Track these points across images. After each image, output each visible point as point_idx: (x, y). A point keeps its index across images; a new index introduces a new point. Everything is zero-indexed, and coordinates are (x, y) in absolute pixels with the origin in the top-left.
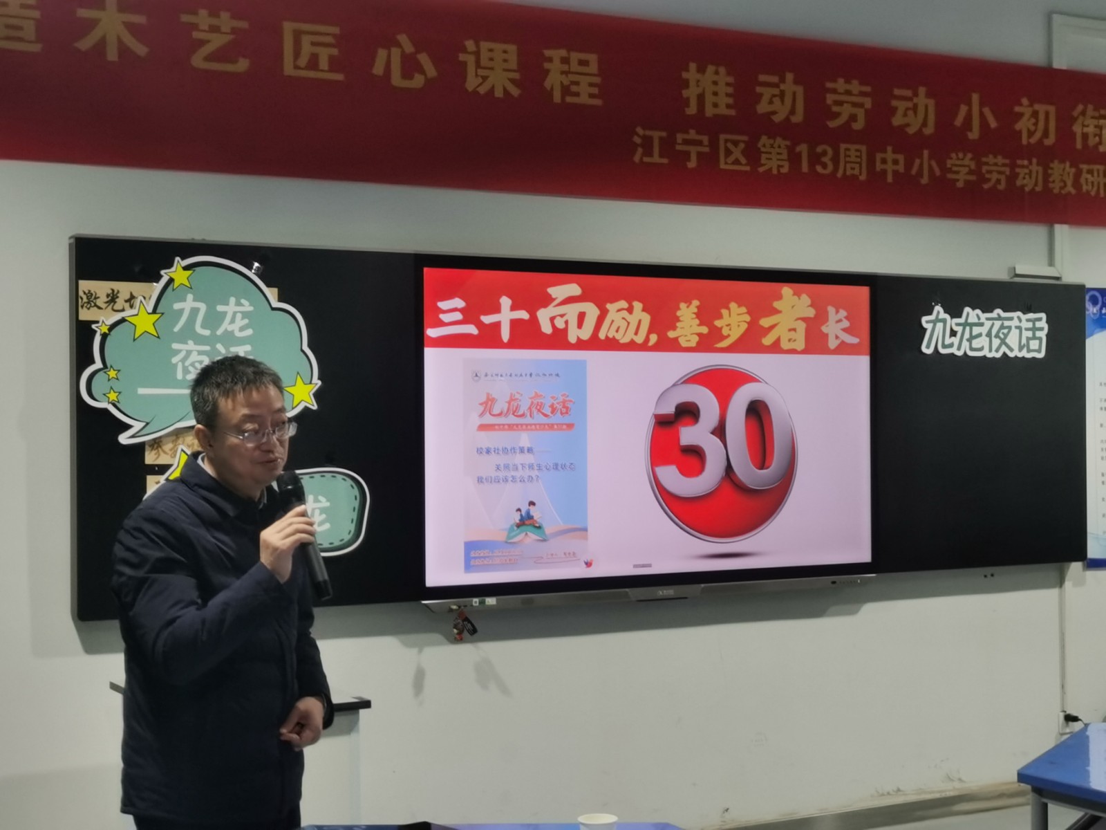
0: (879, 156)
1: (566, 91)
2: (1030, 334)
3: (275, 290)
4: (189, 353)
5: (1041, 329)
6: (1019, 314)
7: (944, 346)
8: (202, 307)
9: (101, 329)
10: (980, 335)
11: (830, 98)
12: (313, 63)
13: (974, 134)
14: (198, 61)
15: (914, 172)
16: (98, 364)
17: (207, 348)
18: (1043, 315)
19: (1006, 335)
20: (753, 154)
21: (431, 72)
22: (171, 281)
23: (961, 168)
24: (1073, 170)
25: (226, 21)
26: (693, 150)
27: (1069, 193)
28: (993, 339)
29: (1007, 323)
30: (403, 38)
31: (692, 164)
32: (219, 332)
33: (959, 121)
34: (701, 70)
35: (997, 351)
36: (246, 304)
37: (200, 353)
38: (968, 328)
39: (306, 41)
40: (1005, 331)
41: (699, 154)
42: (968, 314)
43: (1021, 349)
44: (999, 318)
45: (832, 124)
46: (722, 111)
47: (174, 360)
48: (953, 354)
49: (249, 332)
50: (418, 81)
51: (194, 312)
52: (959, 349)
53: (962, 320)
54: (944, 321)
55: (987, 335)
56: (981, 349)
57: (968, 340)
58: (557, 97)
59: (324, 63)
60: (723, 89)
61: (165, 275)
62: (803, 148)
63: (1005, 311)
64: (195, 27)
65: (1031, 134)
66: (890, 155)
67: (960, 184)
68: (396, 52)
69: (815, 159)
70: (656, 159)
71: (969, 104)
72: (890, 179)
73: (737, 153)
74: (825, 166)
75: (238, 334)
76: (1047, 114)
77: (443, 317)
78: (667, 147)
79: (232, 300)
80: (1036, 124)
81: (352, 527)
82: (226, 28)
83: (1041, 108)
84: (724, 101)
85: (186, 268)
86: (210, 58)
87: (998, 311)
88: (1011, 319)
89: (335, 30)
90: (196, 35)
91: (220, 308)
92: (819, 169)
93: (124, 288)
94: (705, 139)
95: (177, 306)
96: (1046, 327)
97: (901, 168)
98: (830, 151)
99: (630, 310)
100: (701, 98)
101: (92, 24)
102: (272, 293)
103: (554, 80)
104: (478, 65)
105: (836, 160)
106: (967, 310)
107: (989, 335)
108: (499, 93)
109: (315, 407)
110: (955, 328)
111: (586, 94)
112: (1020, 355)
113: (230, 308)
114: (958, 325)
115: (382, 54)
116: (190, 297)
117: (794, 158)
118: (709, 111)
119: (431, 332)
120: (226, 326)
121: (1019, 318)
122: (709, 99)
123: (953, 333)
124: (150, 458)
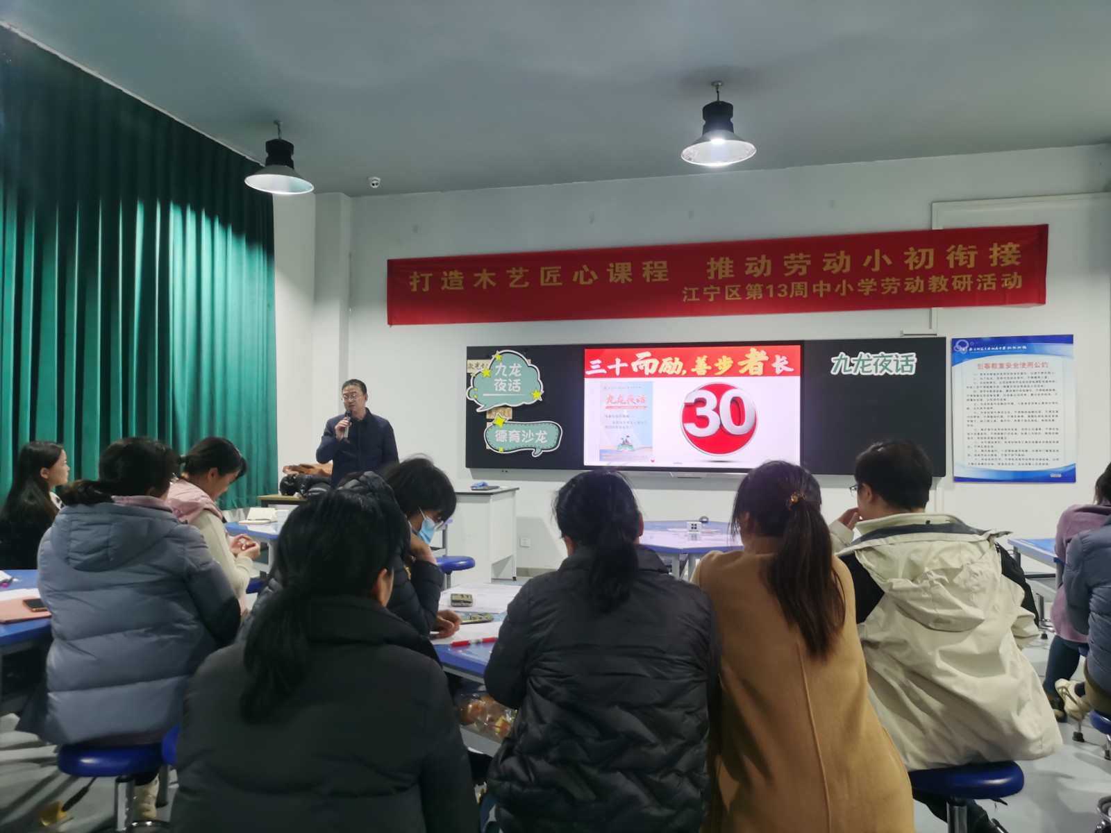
0: (814, 286)
1: (652, 277)
2: (904, 363)
3: (530, 360)
4: (500, 382)
5: (913, 361)
6: (897, 354)
7: (845, 371)
8: (505, 367)
9: (473, 375)
10: (870, 365)
11: (786, 263)
12: (551, 280)
13: (877, 268)
14: (512, 285)
15: (837, 290)
16: (472, 386)
17: (506, 380)
18: (914, 354)
19: (887, 365)
20: (743, 292)
21: (595, 277)
22: (495, 359)
23: (867, 286)
24: (946, 280)
25: (521, 270)
26: (712, 294)
27: (943, 291)
28: (878, 367)
29: (887, 359)
30: (585, 267)
31: (712, 299)
32: (510, 375)
33: (866, 264)
34: (717, 260)
35: (881, 372)
36: (520, 366)
37: (504, 382)
38: (861, 362)
39: (548, 273)
40: (887, 362)
41: (715, 296)
42: (861, 355)
43: (897, 370)
44: (883, 356)
45: (786, 275)
46: (727, 275)
47: (495, 385)
48: (851, 375)
49: (520, 375)
50: (590, 281)
51: (502, 368)
52: (855, 371)
53: (858, 358)
54: (846, 359)
55: (874, 365)
56: (871, 371)
57: (861, 367)
58: (648, 280)
59: (555, 280)
60: (727, 266)
61: (493, 357)
62: (771, 287)
63: (886, 352)
64: (511, 274)
65: (915, 264)
66: (821, 284)
67: (867, 293)
68: (582, 273)
69: (776, 291)
70: (694, 299)
71: (873, 255)
72: (821, 295)
73: (735, 292)
74: (783, 293)
75: (516, 375)
76: (927, 254)
77: (592, 367)
78: (699, 294)
79: (515, 364)
80: (920, 259)
81: (555, 442)
82: (521, 273)
83: (923, 251)
84: (727, 271)
85: (500, 354)
86: (516, 284)
87: (883, 353)
88: (891, 356)
89: (560, 268)
90: (511, 277)
91: (511, 367)
92: (780, 295)
93: (481, 362)
94: (718, 289)
95: (497, 367)
96: (916, 360)
97: (829, 289)
98: (786, 287)
99: (673, 361)
100: (716, 273)
101: (479, 278)
102: (528, 362)
103: (647, 274)
104: (614, 272)
105: (789, 290)
106: (861, 353)
107: (876, 364)
108: (623, 282)
109: (541, 400)
110: (853, 362)
111: (661, 277)
112: (897, 374)
113: (514, 367)
114: (854, 360)
115: (576, 274)
116: (501, 364)
117: (765, 292)
118: (720, 276)
119: (588, 373)
120: (512, 373)
121: (897, 357)
122: (720, 272)
123: (851, 364)
124: (488, 417)
